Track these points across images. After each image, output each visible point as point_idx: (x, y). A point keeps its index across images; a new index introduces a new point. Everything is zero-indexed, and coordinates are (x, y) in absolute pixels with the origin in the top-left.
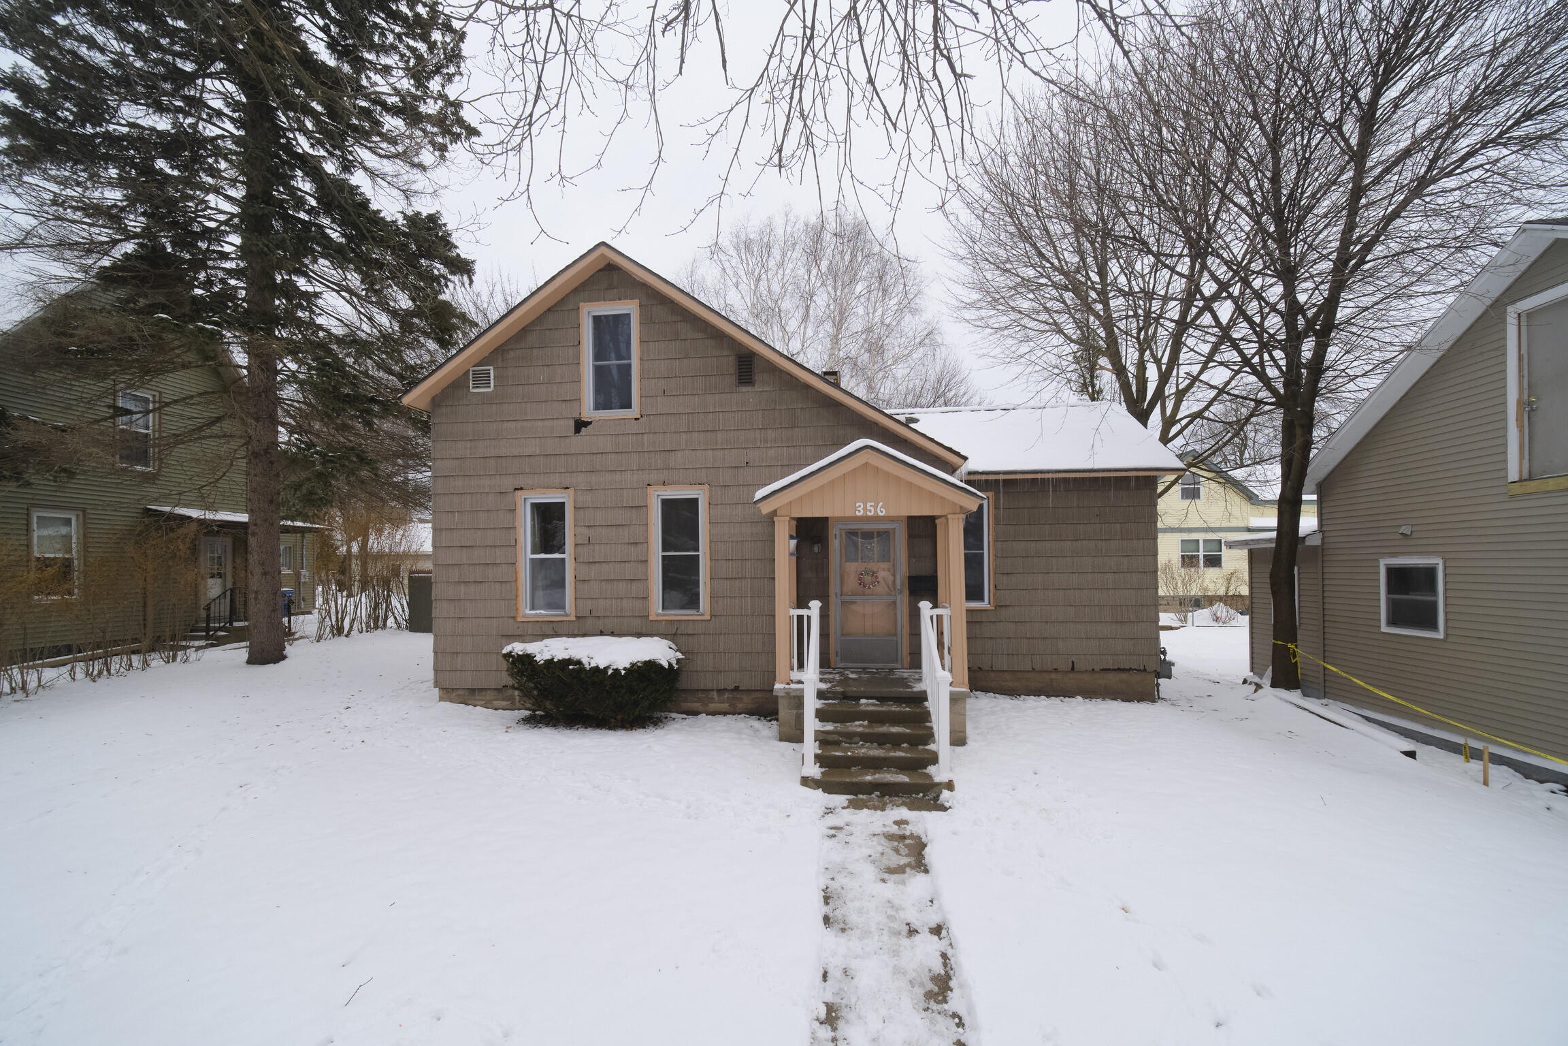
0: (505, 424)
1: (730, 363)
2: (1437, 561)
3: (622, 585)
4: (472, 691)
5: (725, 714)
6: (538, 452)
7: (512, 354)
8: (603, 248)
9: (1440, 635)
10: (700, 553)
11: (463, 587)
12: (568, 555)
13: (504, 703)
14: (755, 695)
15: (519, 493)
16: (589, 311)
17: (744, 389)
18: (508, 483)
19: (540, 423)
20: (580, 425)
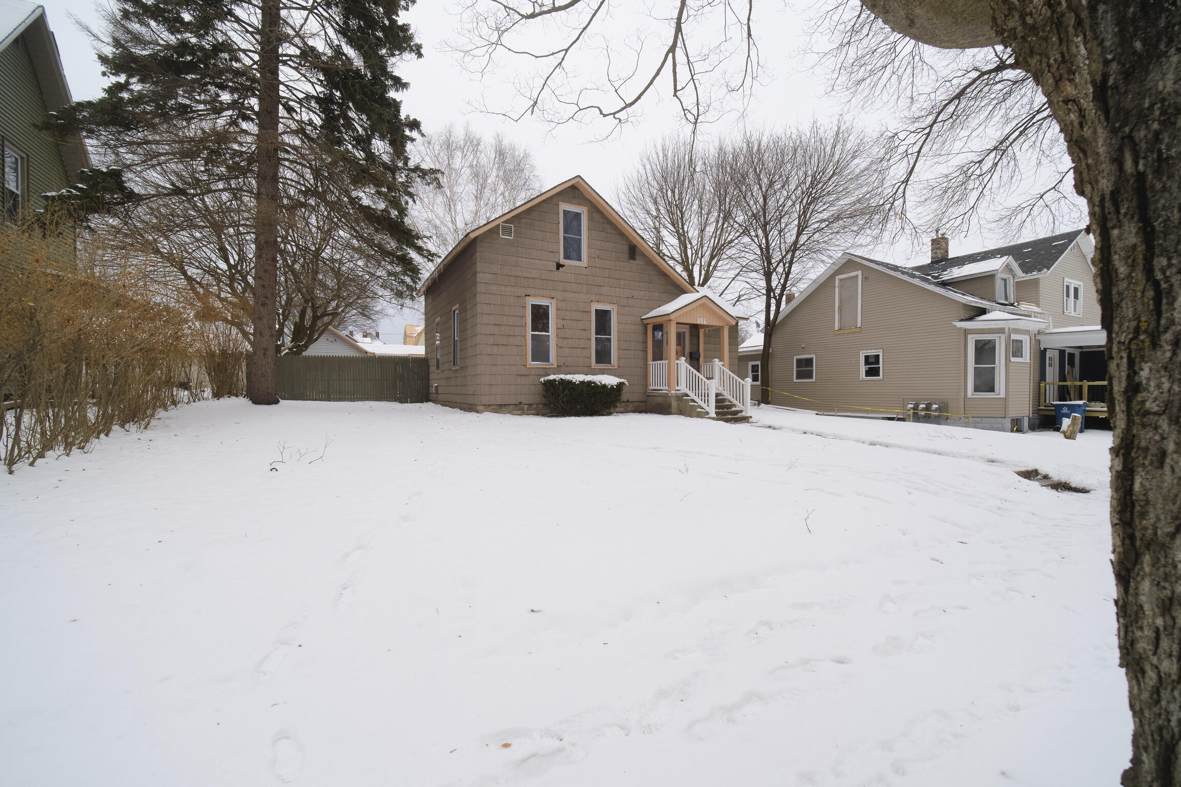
0: (520, 259)
1: (626, 248)
2: (813, 356)
3: (579, 350)
4: (501, 406)
5: (623, 413)
6: (538, 277)
7: (524, 221)
8: (578, 178)
9: (814, 380)
10: (612, 337)
11: (495, 348)
12: (552, 332)
13: (519, 412)
14: (635, 404)
15: (527, 297)
16: (564, 206)
17: (632, 261)
18: (521, 292)
19: (538, 261)
20: (559, 266)
